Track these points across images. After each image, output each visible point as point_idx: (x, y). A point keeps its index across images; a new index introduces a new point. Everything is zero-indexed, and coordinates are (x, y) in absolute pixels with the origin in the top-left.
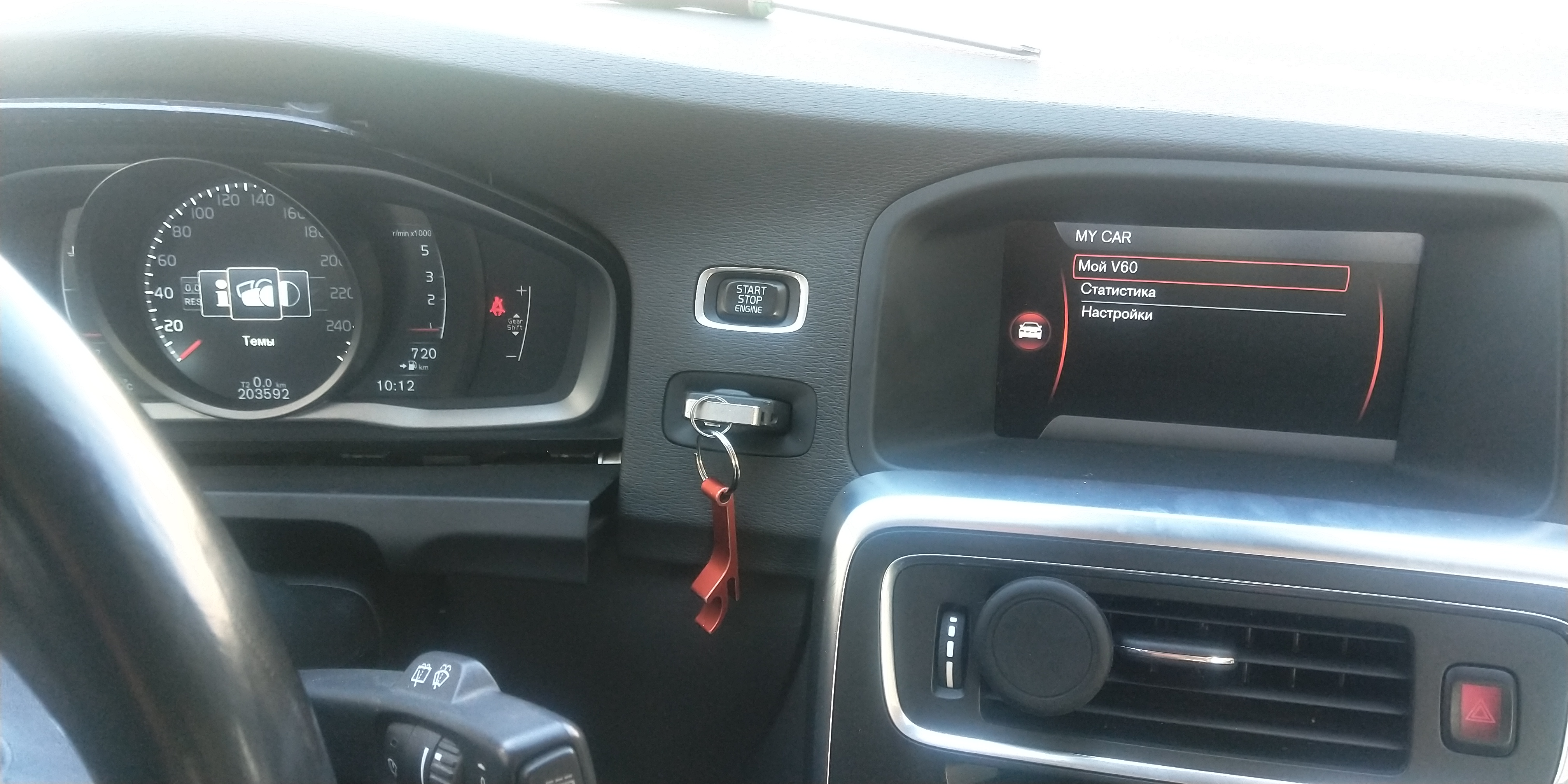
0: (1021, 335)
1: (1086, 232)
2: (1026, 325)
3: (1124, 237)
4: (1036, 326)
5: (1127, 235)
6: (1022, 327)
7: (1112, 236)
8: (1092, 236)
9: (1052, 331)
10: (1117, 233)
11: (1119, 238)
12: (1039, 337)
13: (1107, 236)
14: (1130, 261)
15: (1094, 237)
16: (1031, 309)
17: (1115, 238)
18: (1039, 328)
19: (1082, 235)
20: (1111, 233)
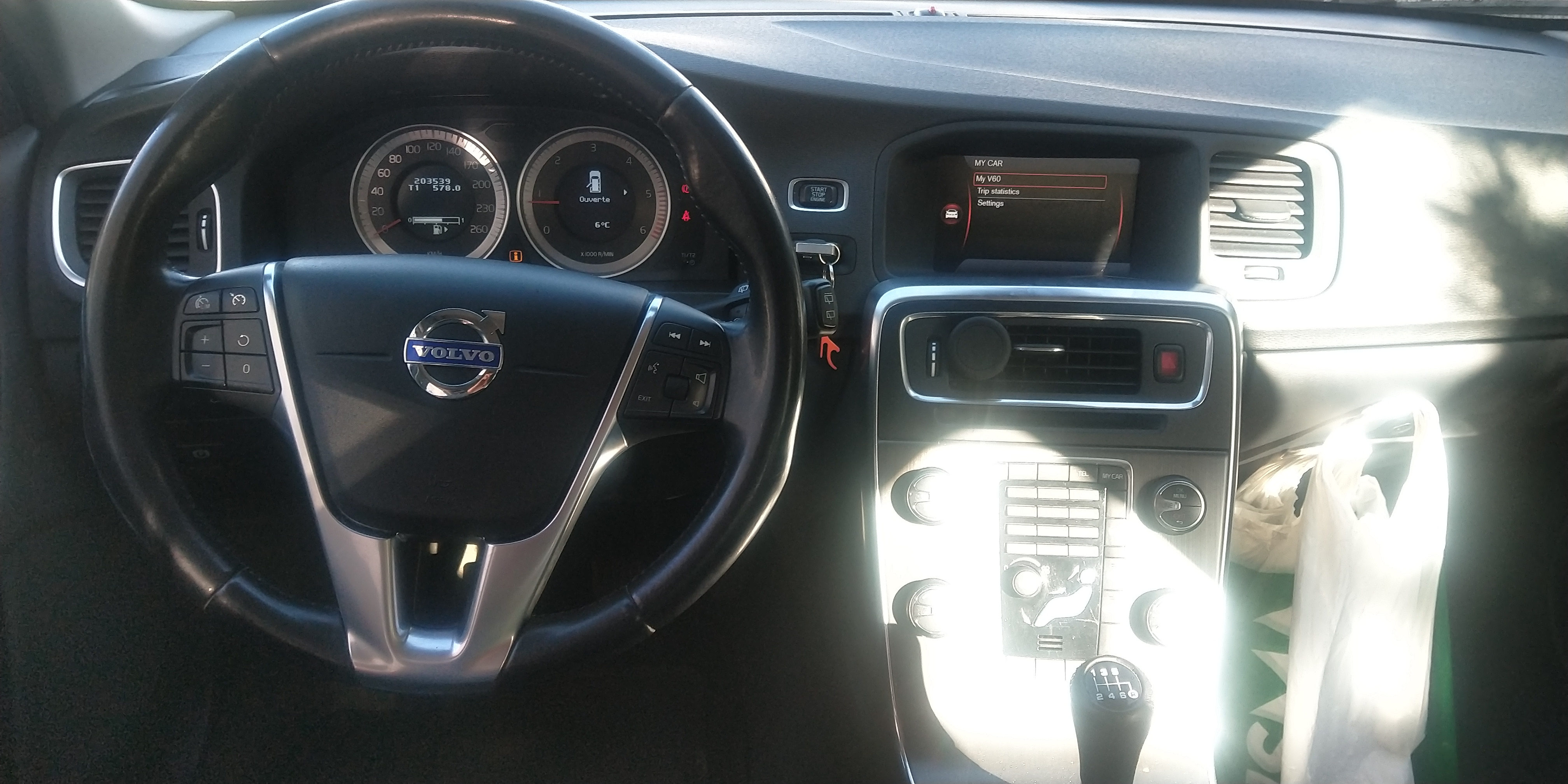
0: (947, 216)
1: (980, 161)
2: (950, 211)
3: (999, 163)
4: (954, 211)
5: (1000, 162)
6: (947, 212)
7: (993, 163)
8: (983, 163)
9: (962, 215)
10: (996, 161)
11: (996, 164)
12: (956, 217)
13: (991, 163)
14: (997, 175)
15: (984, 163)
16: (953, 203)
17: (994, 164)
18: (956, 213)
19: (978, 163)
20: (992, 161)
